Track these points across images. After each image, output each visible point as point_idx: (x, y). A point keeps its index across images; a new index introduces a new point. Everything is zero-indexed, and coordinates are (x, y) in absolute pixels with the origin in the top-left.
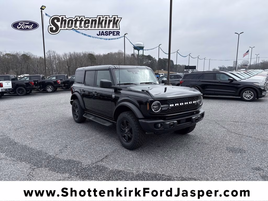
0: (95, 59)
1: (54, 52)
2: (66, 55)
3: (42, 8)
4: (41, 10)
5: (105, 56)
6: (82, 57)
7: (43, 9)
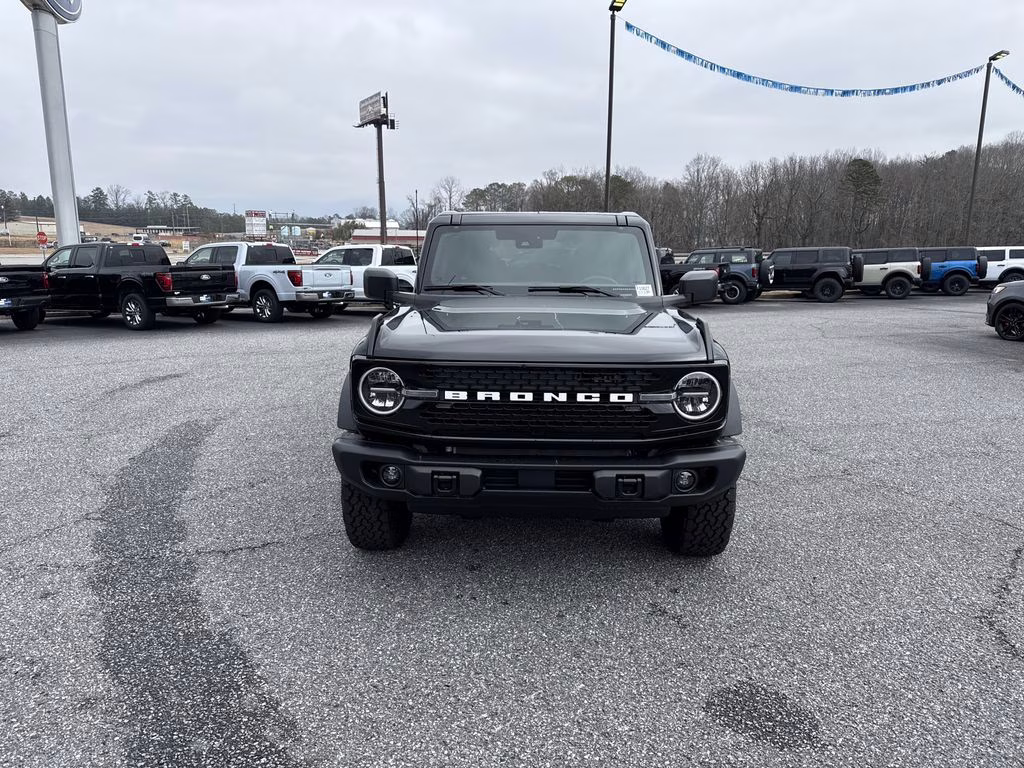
0: (877, 181)
1: (714, 163)
2: (755, 169)
3: (615, 4)
4: (611, 13)
5: (931, 164)
6: (822, 173)
7: (619, 9)
